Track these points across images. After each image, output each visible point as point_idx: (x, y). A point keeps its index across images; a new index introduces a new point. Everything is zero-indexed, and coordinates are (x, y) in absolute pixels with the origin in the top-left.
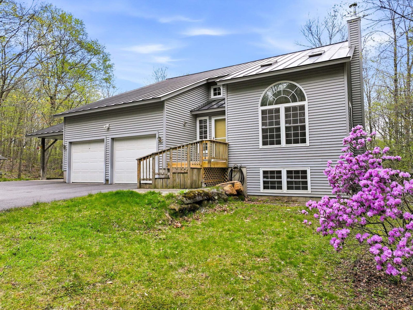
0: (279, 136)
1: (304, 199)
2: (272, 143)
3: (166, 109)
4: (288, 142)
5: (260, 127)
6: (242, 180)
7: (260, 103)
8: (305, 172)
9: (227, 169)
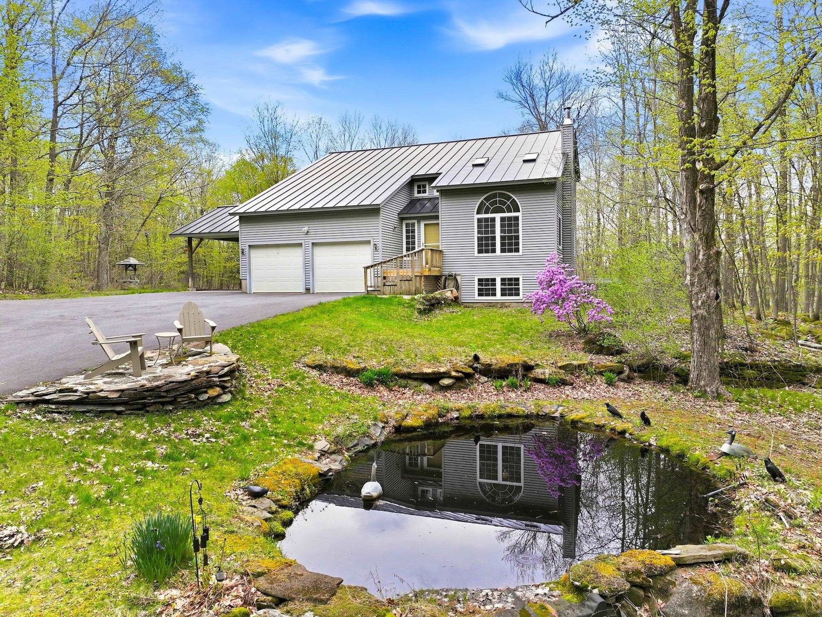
0: (494, 245)
1: (516, 305)
2: (487, 251)
3: (382, 215)
4: (503, 251)
5: (476, 235)
6: (457, 288)
7: (476, 211)
8: (517, 279)
9: (441, 276)
